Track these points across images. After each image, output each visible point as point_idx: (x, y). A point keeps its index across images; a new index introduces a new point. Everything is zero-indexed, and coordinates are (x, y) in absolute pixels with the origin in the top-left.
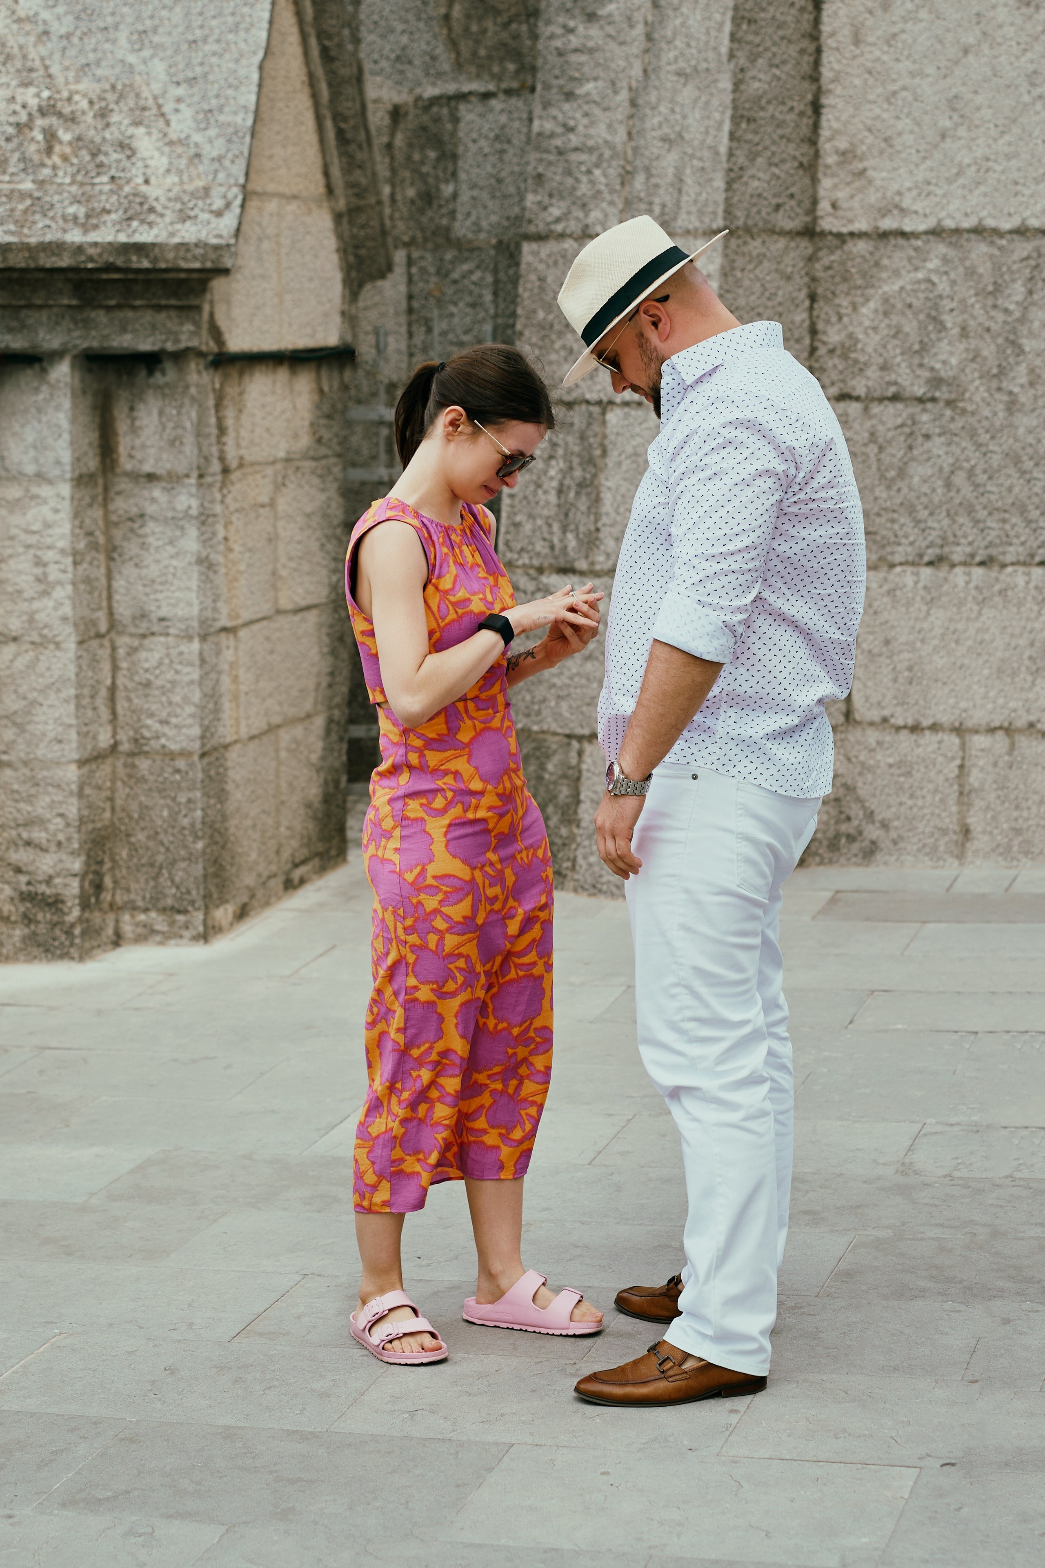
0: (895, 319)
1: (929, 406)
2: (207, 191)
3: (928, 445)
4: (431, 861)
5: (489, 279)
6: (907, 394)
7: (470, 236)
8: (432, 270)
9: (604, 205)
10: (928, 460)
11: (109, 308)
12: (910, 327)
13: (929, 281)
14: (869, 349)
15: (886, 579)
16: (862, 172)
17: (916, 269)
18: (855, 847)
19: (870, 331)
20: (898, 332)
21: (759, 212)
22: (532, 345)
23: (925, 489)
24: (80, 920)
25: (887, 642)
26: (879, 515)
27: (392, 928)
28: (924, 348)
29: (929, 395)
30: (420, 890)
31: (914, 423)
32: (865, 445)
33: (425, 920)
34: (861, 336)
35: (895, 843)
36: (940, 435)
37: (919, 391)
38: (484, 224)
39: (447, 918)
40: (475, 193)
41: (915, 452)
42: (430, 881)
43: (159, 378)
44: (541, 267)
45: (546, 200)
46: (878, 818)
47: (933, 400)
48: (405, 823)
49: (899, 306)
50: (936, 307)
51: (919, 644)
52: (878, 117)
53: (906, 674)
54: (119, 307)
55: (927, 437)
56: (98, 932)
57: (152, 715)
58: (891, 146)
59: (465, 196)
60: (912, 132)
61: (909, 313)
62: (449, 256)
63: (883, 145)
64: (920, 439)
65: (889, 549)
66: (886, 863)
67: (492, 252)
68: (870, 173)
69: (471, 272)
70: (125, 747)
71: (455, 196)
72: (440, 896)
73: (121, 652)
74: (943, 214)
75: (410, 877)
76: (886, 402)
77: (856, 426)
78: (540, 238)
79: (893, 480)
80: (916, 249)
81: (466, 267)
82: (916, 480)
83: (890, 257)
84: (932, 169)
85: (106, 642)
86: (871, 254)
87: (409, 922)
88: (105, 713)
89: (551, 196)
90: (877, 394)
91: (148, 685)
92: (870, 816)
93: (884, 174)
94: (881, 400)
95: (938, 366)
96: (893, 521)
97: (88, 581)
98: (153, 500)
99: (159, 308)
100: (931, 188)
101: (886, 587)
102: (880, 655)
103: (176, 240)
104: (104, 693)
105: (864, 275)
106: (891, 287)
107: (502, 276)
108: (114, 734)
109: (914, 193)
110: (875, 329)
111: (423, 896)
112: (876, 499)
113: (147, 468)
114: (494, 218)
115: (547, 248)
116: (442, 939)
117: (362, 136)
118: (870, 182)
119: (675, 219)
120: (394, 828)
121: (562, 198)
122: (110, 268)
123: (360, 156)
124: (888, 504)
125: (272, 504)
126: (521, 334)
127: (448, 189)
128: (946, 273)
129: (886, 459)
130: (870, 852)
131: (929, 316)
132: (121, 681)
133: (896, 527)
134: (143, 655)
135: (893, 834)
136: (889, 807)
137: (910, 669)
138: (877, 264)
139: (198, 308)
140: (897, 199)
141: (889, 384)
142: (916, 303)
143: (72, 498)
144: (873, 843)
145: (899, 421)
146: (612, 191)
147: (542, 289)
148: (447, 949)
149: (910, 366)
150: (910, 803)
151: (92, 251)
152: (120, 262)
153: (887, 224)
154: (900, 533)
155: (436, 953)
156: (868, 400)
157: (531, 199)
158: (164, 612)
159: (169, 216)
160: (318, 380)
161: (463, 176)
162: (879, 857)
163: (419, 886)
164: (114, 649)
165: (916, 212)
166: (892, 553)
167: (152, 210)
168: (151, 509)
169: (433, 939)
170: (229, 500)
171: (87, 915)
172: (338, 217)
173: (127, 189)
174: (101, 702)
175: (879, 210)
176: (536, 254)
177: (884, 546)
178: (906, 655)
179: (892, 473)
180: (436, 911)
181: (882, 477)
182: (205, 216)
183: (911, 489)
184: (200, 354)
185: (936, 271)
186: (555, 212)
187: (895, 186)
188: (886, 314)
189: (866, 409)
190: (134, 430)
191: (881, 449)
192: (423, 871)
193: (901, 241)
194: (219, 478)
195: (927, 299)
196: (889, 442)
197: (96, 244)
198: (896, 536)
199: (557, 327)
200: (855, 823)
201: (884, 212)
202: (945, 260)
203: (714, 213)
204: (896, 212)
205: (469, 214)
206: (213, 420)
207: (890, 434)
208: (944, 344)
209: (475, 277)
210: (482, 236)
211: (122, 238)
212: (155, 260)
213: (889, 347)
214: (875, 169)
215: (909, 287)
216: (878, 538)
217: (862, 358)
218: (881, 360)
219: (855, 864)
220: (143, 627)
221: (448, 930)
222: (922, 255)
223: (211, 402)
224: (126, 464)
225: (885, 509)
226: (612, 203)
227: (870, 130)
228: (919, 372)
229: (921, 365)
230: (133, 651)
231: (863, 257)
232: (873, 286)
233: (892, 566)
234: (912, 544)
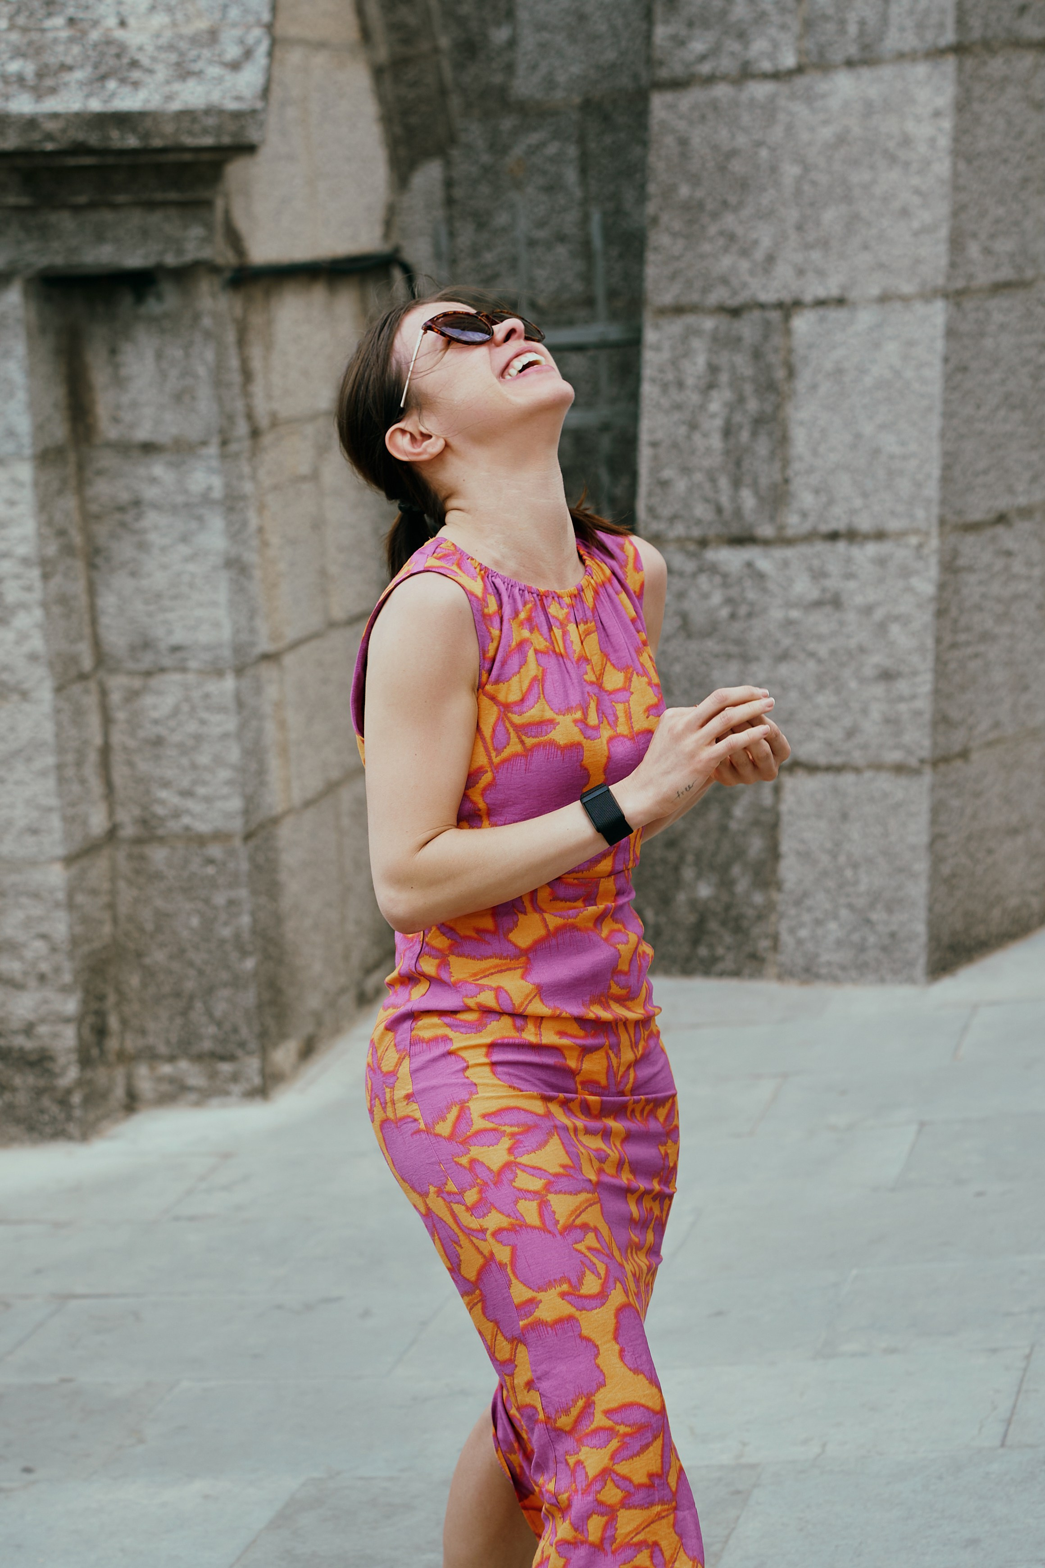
2: (213, 36)
5: (572, 151)
7: (539, 96)
8: (481, 144)
9: (773, 32)
11: (76, 209)
21: (1000, 19)
22: (675, 235)
24: (80, 1083)
38: (561, 78)
40: (546, 36)
43: (153, 307)
44: (681, 125)
45: (684, 32)
54: (92, 206)
56: (104, 1095)
57: (166, 784)
59: (529, 41)
62: (507, 123)
67: (575, 116)
69: (543, 144)
70: (129, 831)
71: (512, 43)
73: (115, 697)
78: (677, 84)
81: (534, 138)
85: (92, 685)
88: (96, 786)
89: (690, 24)
91: (158, 742)
97: (63, 600)
98: (153, 480)
99: (151, 206)
103: (176, 106)
104: (93, 757)
107: (592, 146)
108: (111, 813)
113: (142, 434)
114: (575, 69)
115: (687, 100)
119: (881, 39)
121: (706, 24)
122: (79, 149)
125: (314, 476)
126: (655, 220)
127: (500, 35)
132: (118, 737)
134: (148, 700)
139: (208, 204)
143: (36, 484)
146: (783, 10)
147: (684, 155)
151: (51, 126)
152: (93, 139)
157: (661, 32)
158: (179, 637)
159: (162, 73)
160: (363, 301)
161: (523, 15)
164: (104, 693)
167: (134, 64)
168: (150, 493)
170: (262, 473)
171: (89, 1074)
172: (378, 73)
173: (95, 35)
174: (91, 771)
176: (671, 107)
182: (214, 71)
184: (213, 269)
186: (698, 46)
190: (119, 382)
194: (247, 444)
197: (55, 116)
199: (710, 206)
203: (941, 25)
205: (534, 67)
206: (234, 363)
209: (552, 149)
210: (559, 94)
211: (95, 105)
212: (146, 136)
220: (147, 660)
223: (231, 337)
224: (108, 431)
226: (783, 27)
230: (132, 695)
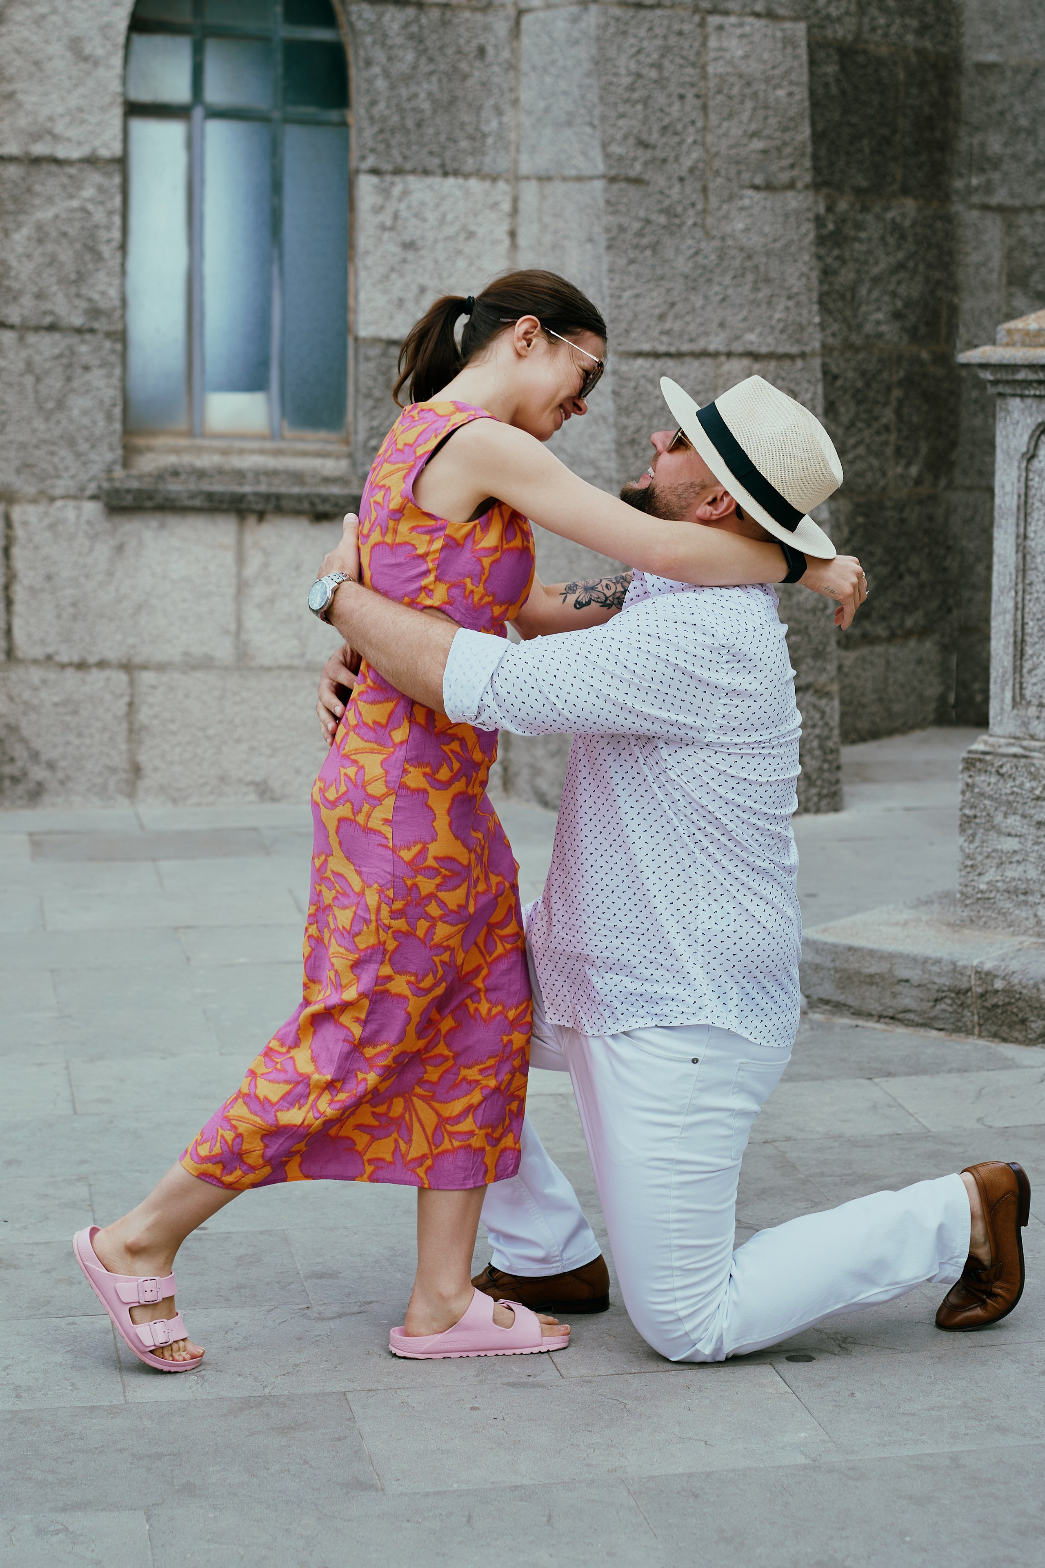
0: (50, 247)
1: (88, 337)
3: (88, 377)
4: (432, 841)
6: (64, 323)
10: (87, 392)
12: (66, 255)
13: (83, 210)
14: (23, 277)
15: (46, 514)
16: (11, 96)
17: (71, 197)
18: (20, 789)
19: (24, 259)
20: (53, 261)
23: (86, 421)
25: (49, 578)
26: (37, 447)
27: (373, 910)
28: (81, 278)
29: (87, 326)
30: (416, 872)
31: (73, 353)
32: (21, 375)
33: (417, 905)
34: (14, 263)
35: (62, 783)
36: (100, 366)
37: (78, 321)
39: (441, 904)
41: (75, 384)
42: (430, 862)
46: (44, 757)
47: (92, 331)
49: (54, 234)
50: (92, 236)
51: (82, 580)
52: (26, 40)
53: (71, 610)
55: (86, 368)
58: (41, 70)
60: (62, 57)
61: (64, 241)
63: (33, 69)
64: (79, 371)
65: (48, 482)
66: (53, 805)
68: (20, 96)
72: (438, 880)
74: (97, 143)
76: (43, 333)
77: (11, 355)
79: (51, 412)
80: (71, 177)
82: (75, 413)
83: (43, 184)
84: (84, 96)
86: (23, 179)
87: (399, 905)
90: (33, 323)
92: (35, 756)
93: (34, 99)
94: (37, 329)
95: (96, 297)
96: (52, 453)
100: (84, 116)
101: (47, 521)
102: (42, 590)
105: (15, 200)
106: (45, 214)
109: (67, 119)
110: (29, 256)
111: (418, 879)
112: (34, 431)
116: (432, 927)
118: (20, 105)
120: (386, 795)
124: (47, 436)
128: (102, 203)
129: (43, 389)
130: (36, 794)
131: (85, 245)
133: (56, 460)
135: (60, 775)
136: (55, 746)
137: (74, 605)
138: (29, 190)
140: (49, 125)
141: (45, 313)
142: (72, 232)
144: (39, 784)
145: (57, 351)
148: (435, 939)
149: (67, 296)
150: (77, 742)
153: (39, 149)
154: (60, 466)
155: (423, 941)
156: (24, 329)
162: (46, 798)
163: (415, 868)
165: (69, 140)
166: (52, 487)
169: (422, 926)
175: (31, 135)
177: (42, 480)
178: (69, 591)
179: (50, 405)
180: (431, 897)
181: (40, 408)
183: (71, 420)
185: (91, 200)
187: (45, 112)
188: (40, 241)
189: (21, 339)
191: (38, 380)
193: (54, 168)
195: (83, 228)
196: (47, 373)
198: (56, 468)
200: (19, 764)
201: (36, 137)
202: (101, 189)
204: (48, 138)
207: (47, 365)
208: (102, 276)
213: (45, 275)
214: (25, 92)
215: (64, 216)
216: (37, 471)
217: (16, 285)
218: (35, 289)
219: (21, 807)
221: (440, 918)
222: (77, 183)
225: (45, 442)
227: (18, 51)
228: (77, 302)
229: (78, 296)
231: (14, 182)
232: (25, 212)
233: (52, 499)
234: (73, 477)
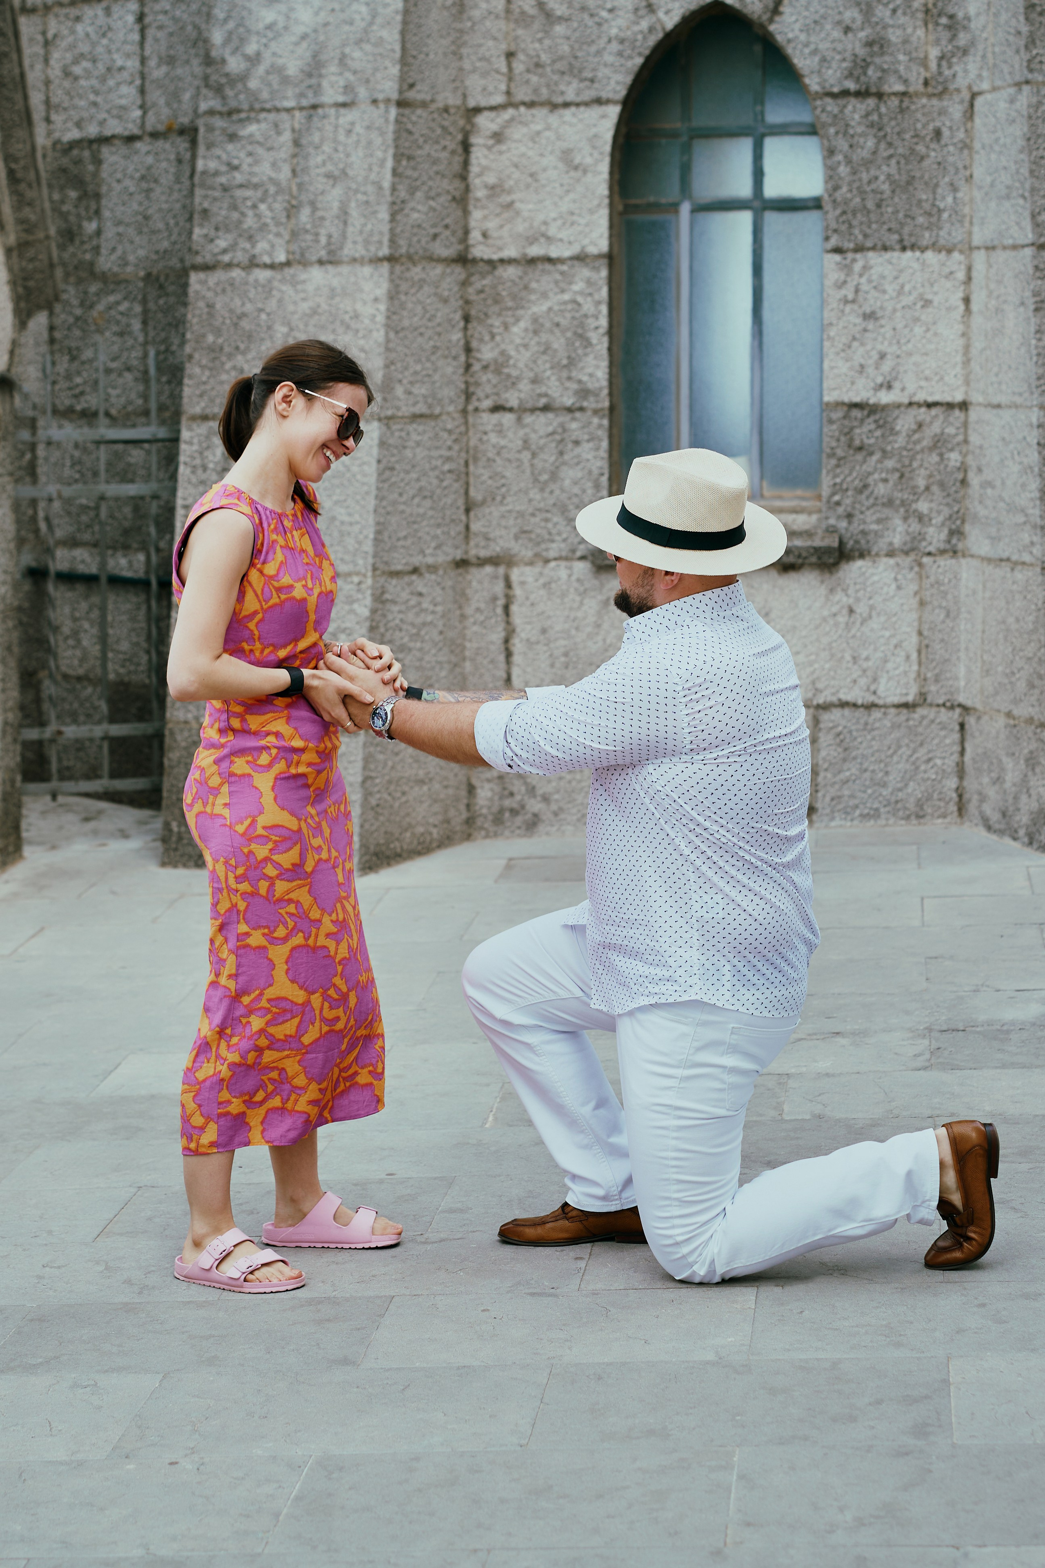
0: (544, 337)
1: (578, 415)
3: (578, 450)
4: (261, 812)
5: (138, 309)
6: (557, 404)
7: (116, 269)
8: (75, 302)
9: (271, 237)
10: (578, 464)
12: (558, 343)
13: (574, 302)
14: (521, 365)
15: (541, 574)
16: (510, 205)
17: (563, 291)
18: (519, 820)
19: (521, 349)
20: (547, 349)
21: (419, 241)
22: (203, 367)
23: (576, 490)
25: (544, 631)
26: (533, 515)
27: (223, 879)
28: (572, 362)
29: (578, 405)
30: (250, 840)
31: (565, 430)
32: (519, 452)
33: (256, 868)
34: (513, 353)
35: (556, 814)
36: (588, 441)
37: (569, 401)
38: (131, 258)
39: (276, 865)
40: (121, 229)
41: (566, 457)
42: (260, 831)
44: (209, 294)
45: (212, 233)
46: (540, 792)
47: (582, 409)
48: (233, 779)
49: (548, 325)
50: (582, 325)
51: (573, 632)
52: (523, 155)
53: (563, 659)
55: (577, 443)
58: (536, 181)
59: (110, 232)
60: (555, 168)
61: (556, 331)
62: (93, 288)
63: (529, 180)
64: (570, 446)
65: (543, 546)
66: (548, 834)
67: (141, 284)
68: (518, 205)
69: (118, 303)
71: (99, 233)
72: (270, 845)
74: (586, 241)
75: (240, 829)
76: (538, 413)
77: (510, 434)
78: (207, 268)
79: (546, 483)
80: (562, 273)
81: (112, 299)
82: (567, 482)
83: (538, 281)
84: (574, 201)
86: (521, 278)
87: (240, 871)
89: (217, 229)
90: (529, 405)
92: (532, 790)
93: (531, 206)
94: (533, 410)
95: (585, 378)
96: (547, 520)
100: (575, 218)
101: (542, 581)
102: (538, 643)
105: (514, 297)
106: (540, 308)
107: (151, 305)
109: (559, 222)
110: (526, 346)
111: (253, 846)
112: (530, 501)
114: (141, 253)
115: (214, 278)
116: (272, 885)
117: (32, 175)
118: (518, 213)
119: (341, 248)
120: (222, 784)
121: (228, 230)
123: (30, 194)
124: (542, 505)
126: (190, 357)
127: (91, 227)
128: (590, 294)
129: (538, 463)
130: (533, 824)
131: (575, 333)
133: (550, 525)
135: (554, 807)
136: (549, 781)
137: (566, 654)
138: (526, 287)
140: (543, 228)
141: (540, 395)
142: (564, 322)
144: (535, 815)
145: (550, 429)
146: (278, 224)
147: (211, 315)
148: (277, 895)
149: (559, 379)
150: (569, 777)
153: (535, 251)
154: (554, 531)
155: (267, 898)
156: (521, 411)
157: (197, 232)
161: (106, 214)
162: (541, 828)
163: (249, 837)
165: (561, 240)
166: (547, 550)
169: (263, 886)
175: (527, 238)
176: (203, 282)
177: (538, 544)
178: (562, 642)
179: (545, 477)
180: (266, 860)
181: (536, 480)
183: (563, 490)
185: (581, 293)
186: (222, 243)
187: (541, 217)
188: (535, 332)
189: (519, 419)
191: (534, 455)
192: (254, 822)
193: (548, 266)
195: (573, 318)
196: (541, 448)
198: (550, 534)
199: (227, 349)
200: (518, 797)
201: (532, 240)
202: (589, 282)
203: (380, 242)
204: (542, 240)
205: (114, 249)
207: (542, 442)
208: (590, 359)
209: (123, 307)
210: (129, 269)
213: (540, 362)
214: (522, 201)
215: (556, 308)
216: (533, 536)
217: (514, 373)
218: (531, 375)
219: (519, 836)
221: (278, 877)
222: (568, 279)
225: (540, 510)
226: (278, 235)
227: (516, 166)
228: (568, 384)
229: (569, 378)
231: (513, 281)
232: (523, 308)
233: (547, 561)
234: (565, 540)
